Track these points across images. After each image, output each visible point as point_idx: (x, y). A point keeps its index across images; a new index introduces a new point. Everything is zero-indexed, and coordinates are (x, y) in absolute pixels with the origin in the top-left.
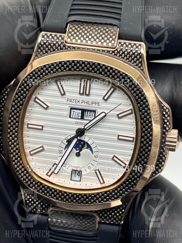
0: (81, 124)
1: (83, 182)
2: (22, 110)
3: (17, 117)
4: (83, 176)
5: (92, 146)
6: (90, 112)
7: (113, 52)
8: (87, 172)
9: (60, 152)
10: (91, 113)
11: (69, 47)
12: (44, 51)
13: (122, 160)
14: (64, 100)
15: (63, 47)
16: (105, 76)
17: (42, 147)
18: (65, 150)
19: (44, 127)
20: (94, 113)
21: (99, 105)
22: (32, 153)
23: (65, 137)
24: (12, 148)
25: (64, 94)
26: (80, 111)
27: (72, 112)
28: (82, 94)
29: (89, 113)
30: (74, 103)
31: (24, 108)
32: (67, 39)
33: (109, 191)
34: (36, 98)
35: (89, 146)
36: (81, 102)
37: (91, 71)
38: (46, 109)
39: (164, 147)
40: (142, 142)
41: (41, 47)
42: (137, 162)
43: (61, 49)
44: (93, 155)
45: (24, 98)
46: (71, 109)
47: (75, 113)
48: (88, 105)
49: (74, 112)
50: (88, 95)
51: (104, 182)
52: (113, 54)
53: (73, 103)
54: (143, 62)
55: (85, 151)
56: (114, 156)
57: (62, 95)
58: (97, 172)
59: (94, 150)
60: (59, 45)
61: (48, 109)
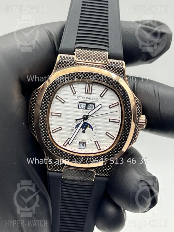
0: (86, 112)
1: (87, 149)
2: (49, 104)
3: (46, 108)
4: (87, 146)
5: (93, 126)
7: (106, 67)
8: (90, 143)
9: (72, 131)
10: (92, 105)
11: (77, 63)
12: (61, 66)
13: (112, 134)
14: (75, 97)
15: (73, 64)
17: (61, 127)
18: (75, 129)
19: (62, 115)
20: (94, 105)
21: (97, 100)
22: (54, 131)
24: (42, 128)
25: (75, 93)
26: (85, 104)
27: (80, 105)
28: (87, 93)
29: (90, 105)
30: (82, 99)
31: (50, 103)
32: (76, 59)
33: (104, 154)
34: (57, 96)
35: (90, 127)
36: (86, 98)
38: (63, 103)
39: (138, 126)
40: (125, 122)
41: (60, 63)
43: (73, 65)
44: (93, 132)
45: (51, 96)
46: (80, 103)
48: (90, 100)
50: (91, 94)
51: (100, 149)
52: (106, 68)
53: (80, 99)
54: (124, 73)
55: (88, 129)
56: (107, 132)
57: (74, 94)
58: (96, 142)
59: (94, 129)
60: (71, 63)
61: (65, 103)
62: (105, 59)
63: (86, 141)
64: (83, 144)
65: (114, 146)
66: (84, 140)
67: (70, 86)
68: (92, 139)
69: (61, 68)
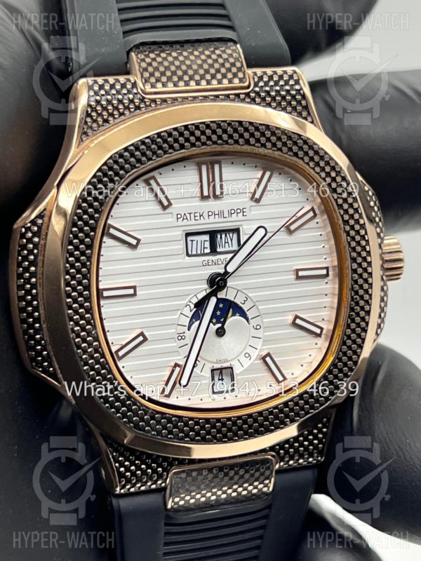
0: (216, 263)
2: (92, 260)
3: (85, 277)
4: (239, 377)
5: (245, 307)
6: (226, 236)
7: (247, 95)
8: (245, 367)
9: (181, 337)
10: (228, 235)
11: (154, 101)
12: (100, 119)
13: (313, 321)
14: (171, 220)
15: (140, 104)
16: (258, 147)
17: (142, 334)
18: (189, 329)
19: (137, 289)
20: (235, 236)
21: (245, 214)
22: (121, 354)
23: (185, 300)
25: (170, 204)
26: (207, 237)
27: (189, 243)
28: (208, 197)
29: (223, 236)
30: (193, 222)
32: (144, 85)
33: (306, 392)
34: (106, 225)
35: (237, 310)
36: (205, 215)
37: (227, 142)
38: (134, 247)
40: (353, 271)
41: (92, 111)
42: (352, 315)
43: (138, 108)
44: (251, 325)
45: (93, 229)
46: (188, 235)
47: (195, 243)
48: (222, 220)
49: (192, 241)
50: (221, 197)
51: (286, 379)
52: (248, 99)
53: (190, 223)
55: (233, 320)
56: (297, 317)
57: (164, 208)
58: (268, 359)
59: (250, 315)
60: (131, 101)
61: (139, 246)
62: (239, 69)
63: (232, 363)
64: (221, 373)
65: (330, 360)
66: (227, 361)
67: (147, 182)
68: (249, 350)
69: (99, 126)
